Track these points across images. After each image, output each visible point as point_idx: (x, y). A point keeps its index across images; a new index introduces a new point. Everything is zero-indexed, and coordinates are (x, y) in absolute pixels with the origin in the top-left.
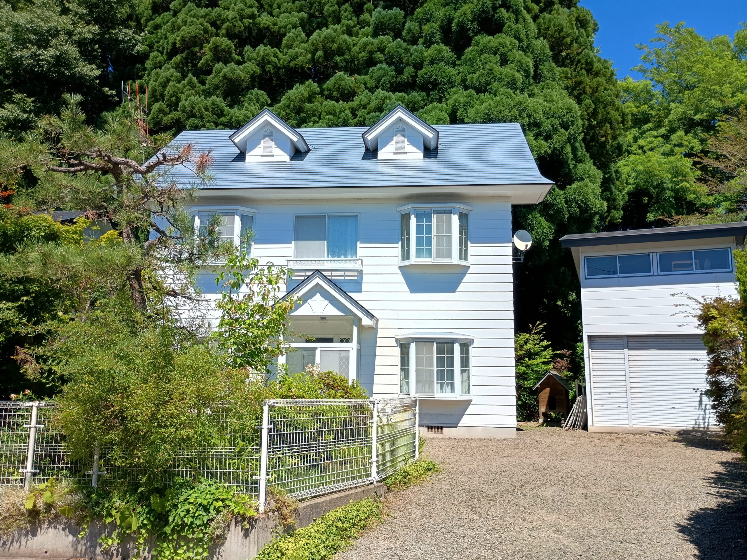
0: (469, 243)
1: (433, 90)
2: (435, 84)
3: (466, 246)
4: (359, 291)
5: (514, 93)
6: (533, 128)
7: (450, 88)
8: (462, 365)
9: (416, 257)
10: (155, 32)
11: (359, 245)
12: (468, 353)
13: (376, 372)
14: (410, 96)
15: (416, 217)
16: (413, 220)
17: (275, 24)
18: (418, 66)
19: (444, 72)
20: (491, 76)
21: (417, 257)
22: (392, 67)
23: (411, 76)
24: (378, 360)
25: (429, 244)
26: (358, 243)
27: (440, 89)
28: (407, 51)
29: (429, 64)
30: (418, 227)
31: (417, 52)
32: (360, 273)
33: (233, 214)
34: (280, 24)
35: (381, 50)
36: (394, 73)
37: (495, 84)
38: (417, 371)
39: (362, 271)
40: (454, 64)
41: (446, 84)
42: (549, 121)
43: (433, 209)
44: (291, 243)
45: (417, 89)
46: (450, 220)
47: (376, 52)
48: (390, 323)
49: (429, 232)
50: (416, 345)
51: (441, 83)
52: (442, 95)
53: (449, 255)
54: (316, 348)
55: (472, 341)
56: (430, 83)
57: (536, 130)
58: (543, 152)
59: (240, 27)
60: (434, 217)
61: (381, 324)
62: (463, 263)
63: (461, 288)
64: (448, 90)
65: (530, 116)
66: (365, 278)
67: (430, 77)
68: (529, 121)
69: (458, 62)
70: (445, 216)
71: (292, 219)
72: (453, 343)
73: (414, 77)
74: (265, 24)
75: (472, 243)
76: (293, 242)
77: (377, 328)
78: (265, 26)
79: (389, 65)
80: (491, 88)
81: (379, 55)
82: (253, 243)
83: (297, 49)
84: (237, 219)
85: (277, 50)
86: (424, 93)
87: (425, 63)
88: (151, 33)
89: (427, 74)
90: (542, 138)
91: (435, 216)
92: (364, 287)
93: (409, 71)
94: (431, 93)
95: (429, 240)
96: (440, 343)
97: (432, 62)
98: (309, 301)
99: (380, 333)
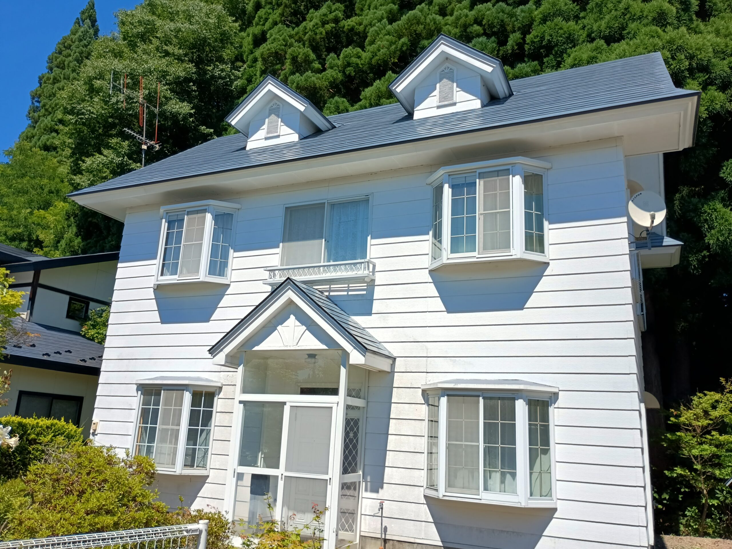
0: (546, 223)
1: (547, 56)
2: (549, 48)
3: (541, 228)
4: (368, 312)
5: (664, 31)
6: (697, 75)
7: (571, 48)
8: (532, 441)
9: (452, 252)
10: (254, 64)
11: (370, 241)
12: (545, 418)
13: (390, 446)
14: (516, 70)
15: (453, 187)
16: (447, 191)
17: (360, 24)
18: (526, 30)
19: (561, 28)
20: (628, 16)
21: (453, 250)
22: (493, 38)
23: (517, 44)
24: (393, 427)
25: (472, 229)
26: (369, 238)
27: (556, 53)
28: (511, 15)
29: (540, 23)
30: (454, 203)
31: (524, 12)
32: (371, 285)
33: (205, 211)
34: (365, 22)
35: (478, 21)
36: (495, 45)
37: (632, 26)
38: (449, 447)
39: (373, 281)
40: (577, 18)
41: (564, 43)
42: (726, 62)
43: (478, 171)
44: (278, 247)
45: (526, 59)
46: (507, 186)
47: (472, 25)
48: (413, 364)
49: (472, 209)
50: (448, 401)
51: (557, 45)
52: (559, 59)
53: (507, 245)
54: (284, 403)
55: (555, 396)
56: (542, 47)
57: (702, 77)
58: (718, 107)
59: (321, 33)
60: (480, 184)
61: (399, 365)
62: (534, 256)
63: (533, 300)
64: (569, 51)
65: (691, 57)
66: (378, 292)
67: (542, 38)
68: (690, 64)
69: (582, 15)
70: (498, 180)
71: (281, 212)
72: (514, 399)
73: (521, 45)
74: (349, 25)
75: (550, 223)
76: (281, 244)
77: (392, 372)
78: (349, 27)
79: (488, 36)
80: (629, 33)
81: (476, 28)
82: (231, 251)
83: (379, 43)
84: (209, 217)
85: (359, 50)
86: (536, 63)
87: (535, 24)
88: (250, 67)
89: (537, 36)
90: (714, 87)
91: (482, 182)
92: (376, 306)
93: (514, 38)
94: (545, 60)
95: (472, 221)
96: (491, 398)
97: (544, 20)
98: (279, 328)
99: (398, 380)
